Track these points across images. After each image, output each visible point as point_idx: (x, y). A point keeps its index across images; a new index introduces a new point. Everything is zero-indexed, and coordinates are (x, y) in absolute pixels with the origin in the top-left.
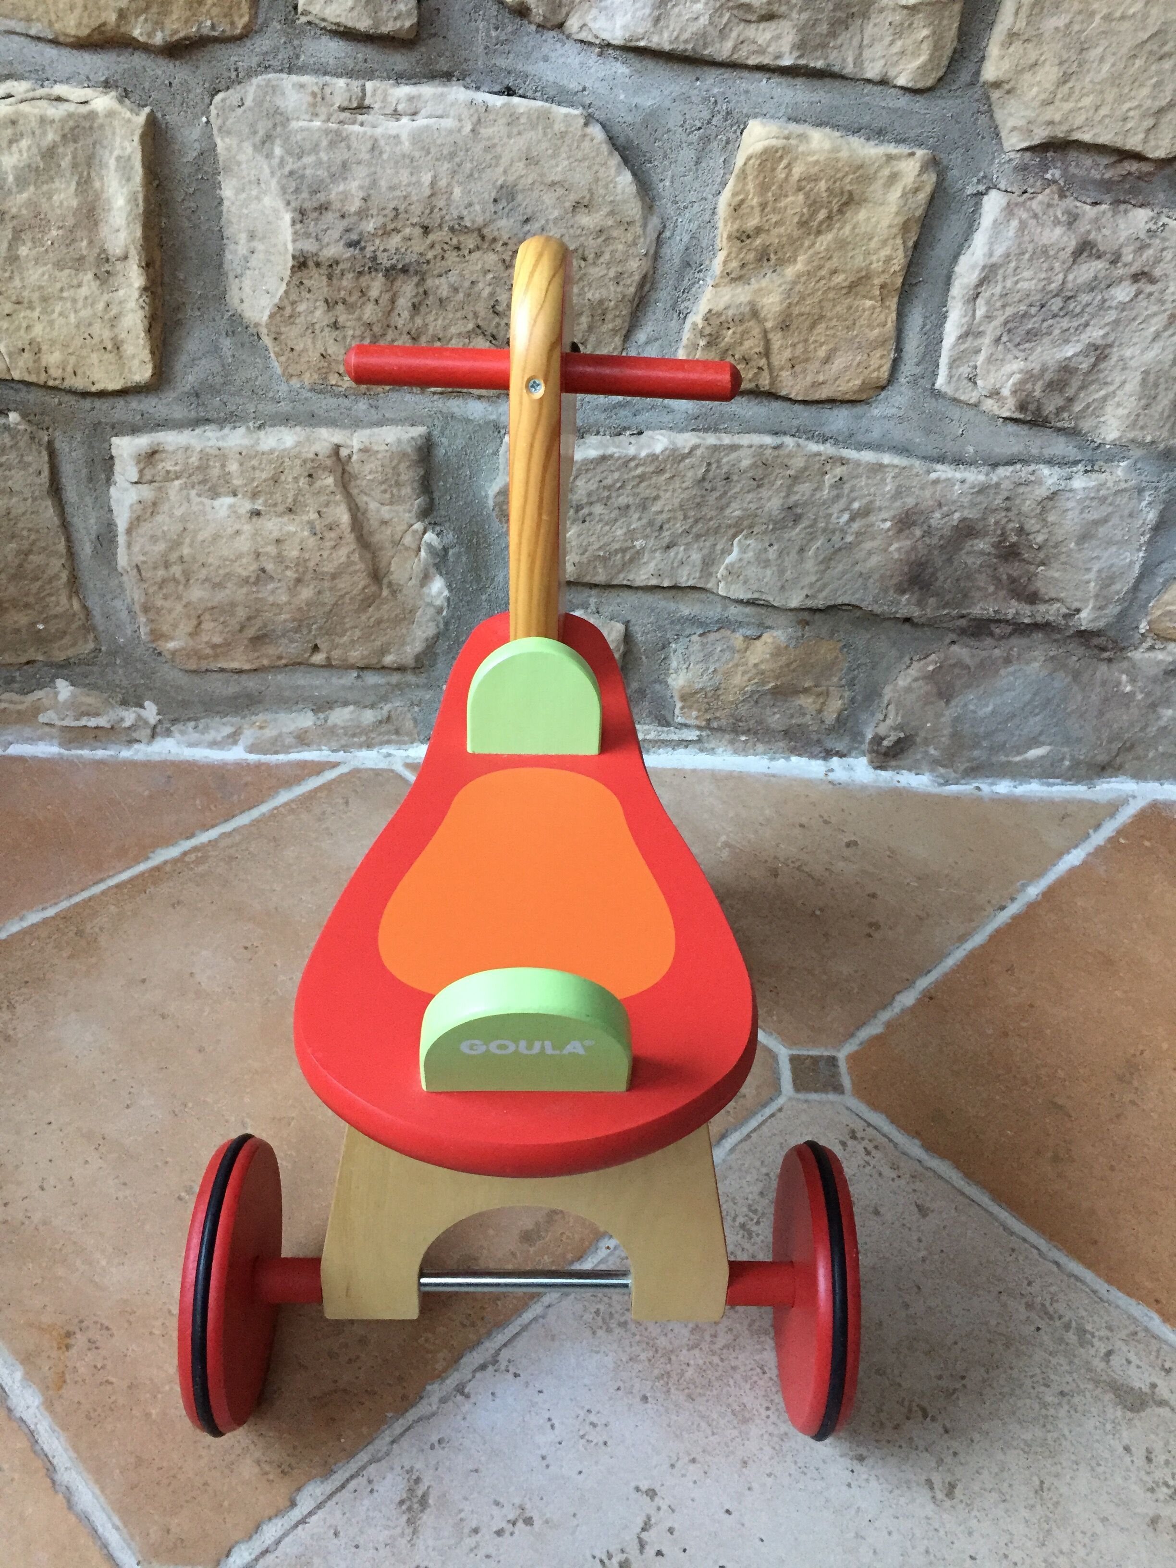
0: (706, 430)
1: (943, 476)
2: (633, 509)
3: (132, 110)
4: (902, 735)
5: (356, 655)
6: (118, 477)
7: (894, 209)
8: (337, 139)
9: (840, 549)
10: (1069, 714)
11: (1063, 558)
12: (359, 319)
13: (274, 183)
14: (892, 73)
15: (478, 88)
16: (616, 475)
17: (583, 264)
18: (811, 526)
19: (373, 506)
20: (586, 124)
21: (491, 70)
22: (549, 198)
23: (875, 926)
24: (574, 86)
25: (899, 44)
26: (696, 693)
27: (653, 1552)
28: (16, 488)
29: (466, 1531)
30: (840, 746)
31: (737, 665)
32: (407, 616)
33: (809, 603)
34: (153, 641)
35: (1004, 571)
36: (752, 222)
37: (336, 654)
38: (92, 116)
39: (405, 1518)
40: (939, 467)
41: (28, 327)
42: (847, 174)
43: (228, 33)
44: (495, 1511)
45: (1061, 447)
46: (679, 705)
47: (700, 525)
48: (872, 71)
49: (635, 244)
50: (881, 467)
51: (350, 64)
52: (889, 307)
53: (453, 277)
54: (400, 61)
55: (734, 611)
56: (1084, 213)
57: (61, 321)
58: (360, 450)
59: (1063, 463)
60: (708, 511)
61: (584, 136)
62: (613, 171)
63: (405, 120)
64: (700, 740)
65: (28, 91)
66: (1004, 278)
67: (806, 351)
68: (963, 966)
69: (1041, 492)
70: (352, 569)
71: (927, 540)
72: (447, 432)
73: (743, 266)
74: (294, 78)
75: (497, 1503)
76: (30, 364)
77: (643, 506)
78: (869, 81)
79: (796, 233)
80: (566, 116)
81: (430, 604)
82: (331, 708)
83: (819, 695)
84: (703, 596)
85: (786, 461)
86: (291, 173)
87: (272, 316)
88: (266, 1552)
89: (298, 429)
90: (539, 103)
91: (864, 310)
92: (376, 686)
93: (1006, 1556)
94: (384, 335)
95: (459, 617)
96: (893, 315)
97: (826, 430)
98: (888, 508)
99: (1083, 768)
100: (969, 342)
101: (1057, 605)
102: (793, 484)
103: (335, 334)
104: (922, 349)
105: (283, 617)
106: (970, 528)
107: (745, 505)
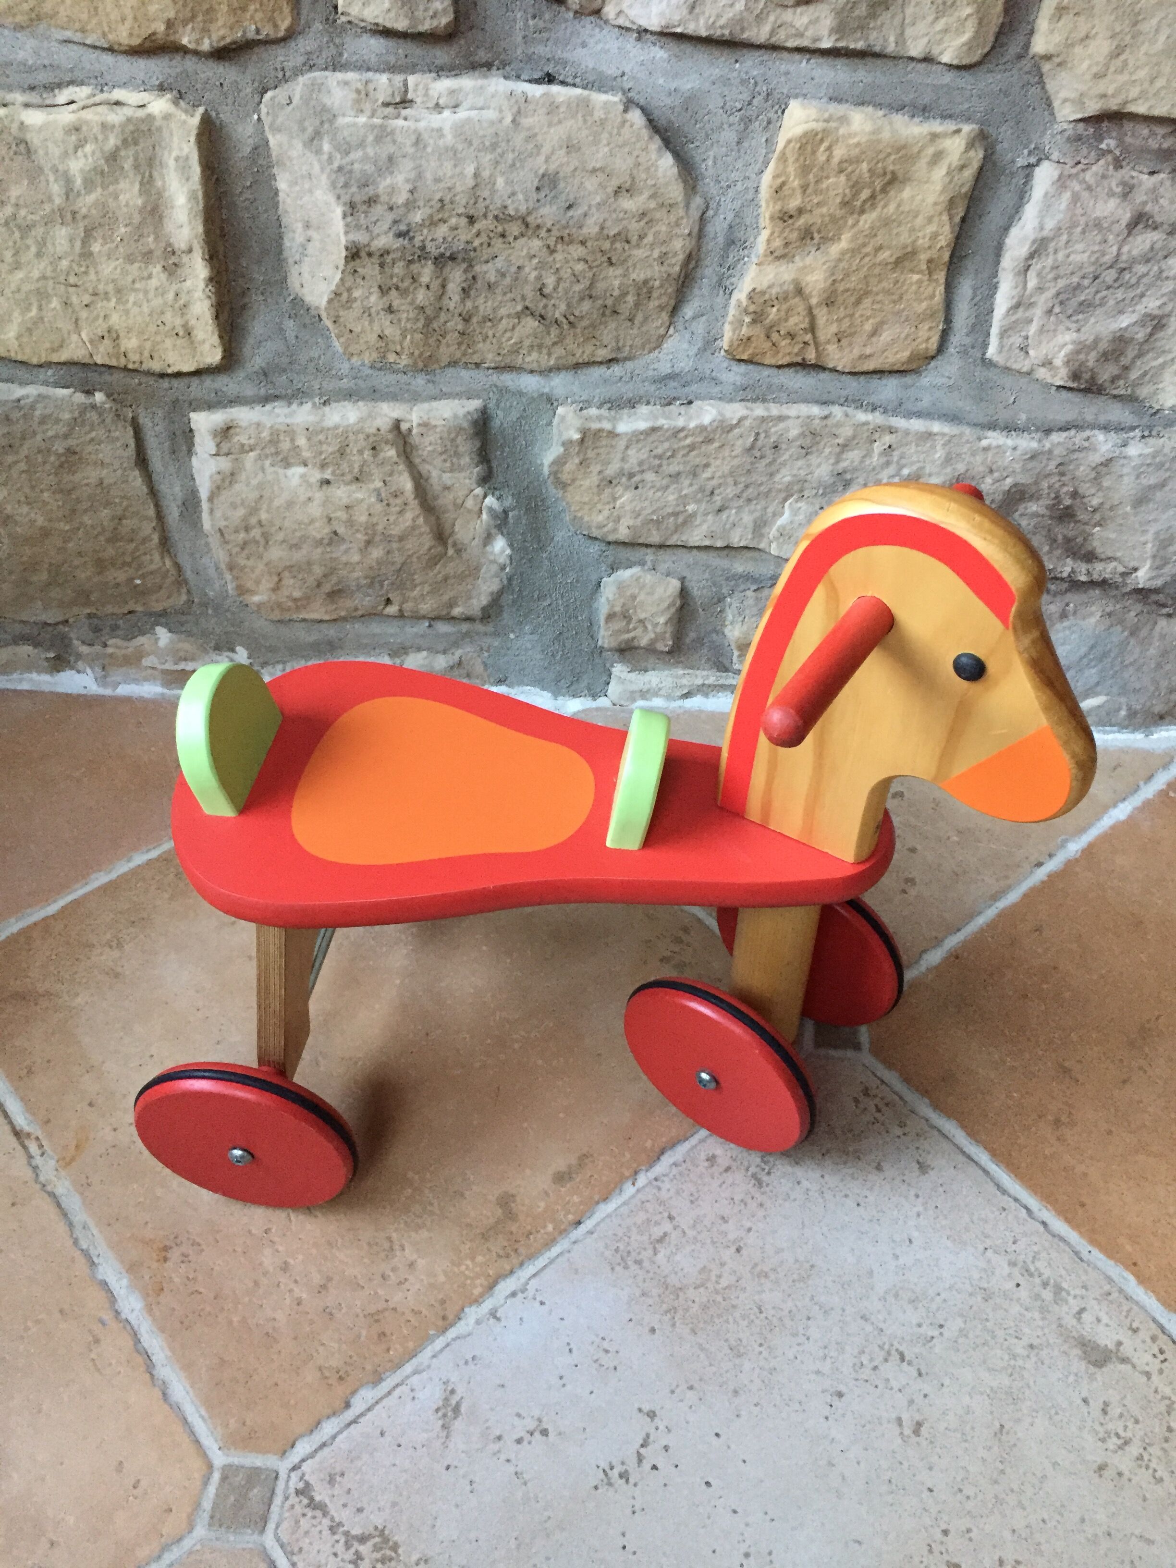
0: (755, 400)
1: (995, 443)
2: (683, 476)
3: (186, 112)
5: (425, 607)
6: (198, 448)
7: (939, 188)
8: (383, 134)
10: (1127, 667)
11: (1119, 521)
12: (411, 304)
13: (324, 180)
14: (935, 51)
15: (518, 77)
16: (666, 445)
17: (627, 247)
19: (435, 474)
20: (626, 111)
21: (529, 58)
22: (591, 184)
23: (910, 881)
24: (612, 71)
25: (941, 25)
27: (649, 1466)
28: (107, 461)
29: (492, 1437)
32: (474, 572)
34: (239, 595)
35: (1061, 531)
36: (794, 204)
37: (408, 606)
38: (150, 118)
39: (440, 1423)
40: (990, 434)
41: (106, 316)
42: (889, 154)
43: (273, 35)
44: (517, 1421)
45: (1117, 413)
46: (736, 653)
47: (750, 490)
48: (916, 49)
49: (677, 224)
50: (929, 435)
51: (392, 59)
52: (937, 281)
53: (499, 263)
54: (441, 55)
56: (1141, 183)
57: (135, 310)
58: (419, 425)
59: (1119, 428)
60: (758, 477)
61: (624, 122)
62: (654, 156)
63: (447, 113)
65: (88, 98)
66: (1056, 252)
67: (852, 325)
68: (992, 925)
69: (1096, 458)
70: (417, 532)
72: (502, 405)
73: (787, 244)
74: (340, 76)
75: (518, 1415)
76: (111, 350)
77: (694, 474)
78: (912, 59)
79: (839, 213)
80: (605, 103)
81: (494, 562)
82: (406, 654)
84: (756, 554)
85: (834, 430)
86: (340, 169)
87: (330, 301)
88: (324, 1445)
89: (361, 403)
90: (578, 91)
91: (911, 284)
92: (447, 635)
93: (960, 1490)
94: (436, 317)
95: (522, 574)
96: (942, 288)
97: (873, 399)
98: (938, 474)
99: (1139, 718)
100: (1020, 313)
101: (1114, 564)
102: (842, 452)
103: (390, 317)
104: (972, 320)
105: (356, 575)
106: (1023, 492)
107: (794, 472)
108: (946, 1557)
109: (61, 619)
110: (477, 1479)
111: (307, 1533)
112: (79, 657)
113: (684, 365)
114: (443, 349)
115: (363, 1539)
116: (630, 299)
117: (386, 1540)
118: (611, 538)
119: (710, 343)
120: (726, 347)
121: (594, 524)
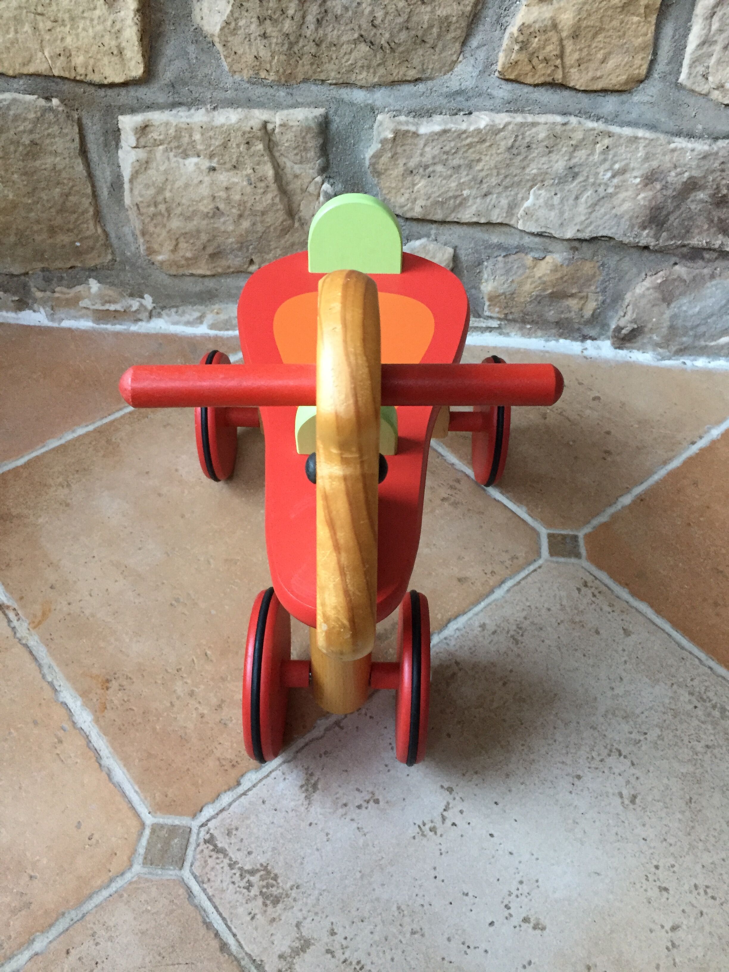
0: (516, 111)
1: (679, 146)
2: (463, 168)
4: (636, 326)
6: (123, 143)
9: (603, 198)
12: (280, 31)
16: (452, 144)
18: (584, 181)
19: (289, 164)
23: (608, 452)
26: (499, 296)
27: (450, 824)
28: (59, 151)
29: (340, 805)
30: (593, 333)
31: (527, 278)
33: (580, 236)
34: (148, 255)
35: (716, 214)
39: (304, 795)
40: (677, 139)
41: (62, 39)
44: (357, 794)
46: (487, 303)
47: (508, 180)
50: (636, 138)
52: (650, 22)
55: (527, 240)
57: (84, 34)
58: (281, 125)
60: (514, 170)
64: (500, 327)
67: (589, 54)
68: (664, 480)
70: (275, 208)
71: (665, 192)
72: (339, 112)
75: (358, 791)
76: (65, 65)
77: (470, 167)
83: (581, 298)
84: (508, 229)
85: (570, 134)
87: (222, 29)
88: (223, 810)
89: (240, 110)
91: (632, 24)
93: (665, 840)
94: (297, 42)
96: (653, 28)
97: (599, 111)
98: (639, 169)
100: (705, 49)
102: (574, 151)
103: (264, 42)
104: (671, 53)
105: (230, 240)
106: (695, 184)
107: (540, 166)
108: (658, 883)
109: (23, 271)
110: (331, 833)
111: (213, 869)
112: (35, 300)
113: (469, 84)
114: (299, 68)
115: (252, 872)
116: (435, 30)
117: (269, 873)
118: (409, 215)
119: (489, 64)
120: (499, 69)
121: (397, 205)
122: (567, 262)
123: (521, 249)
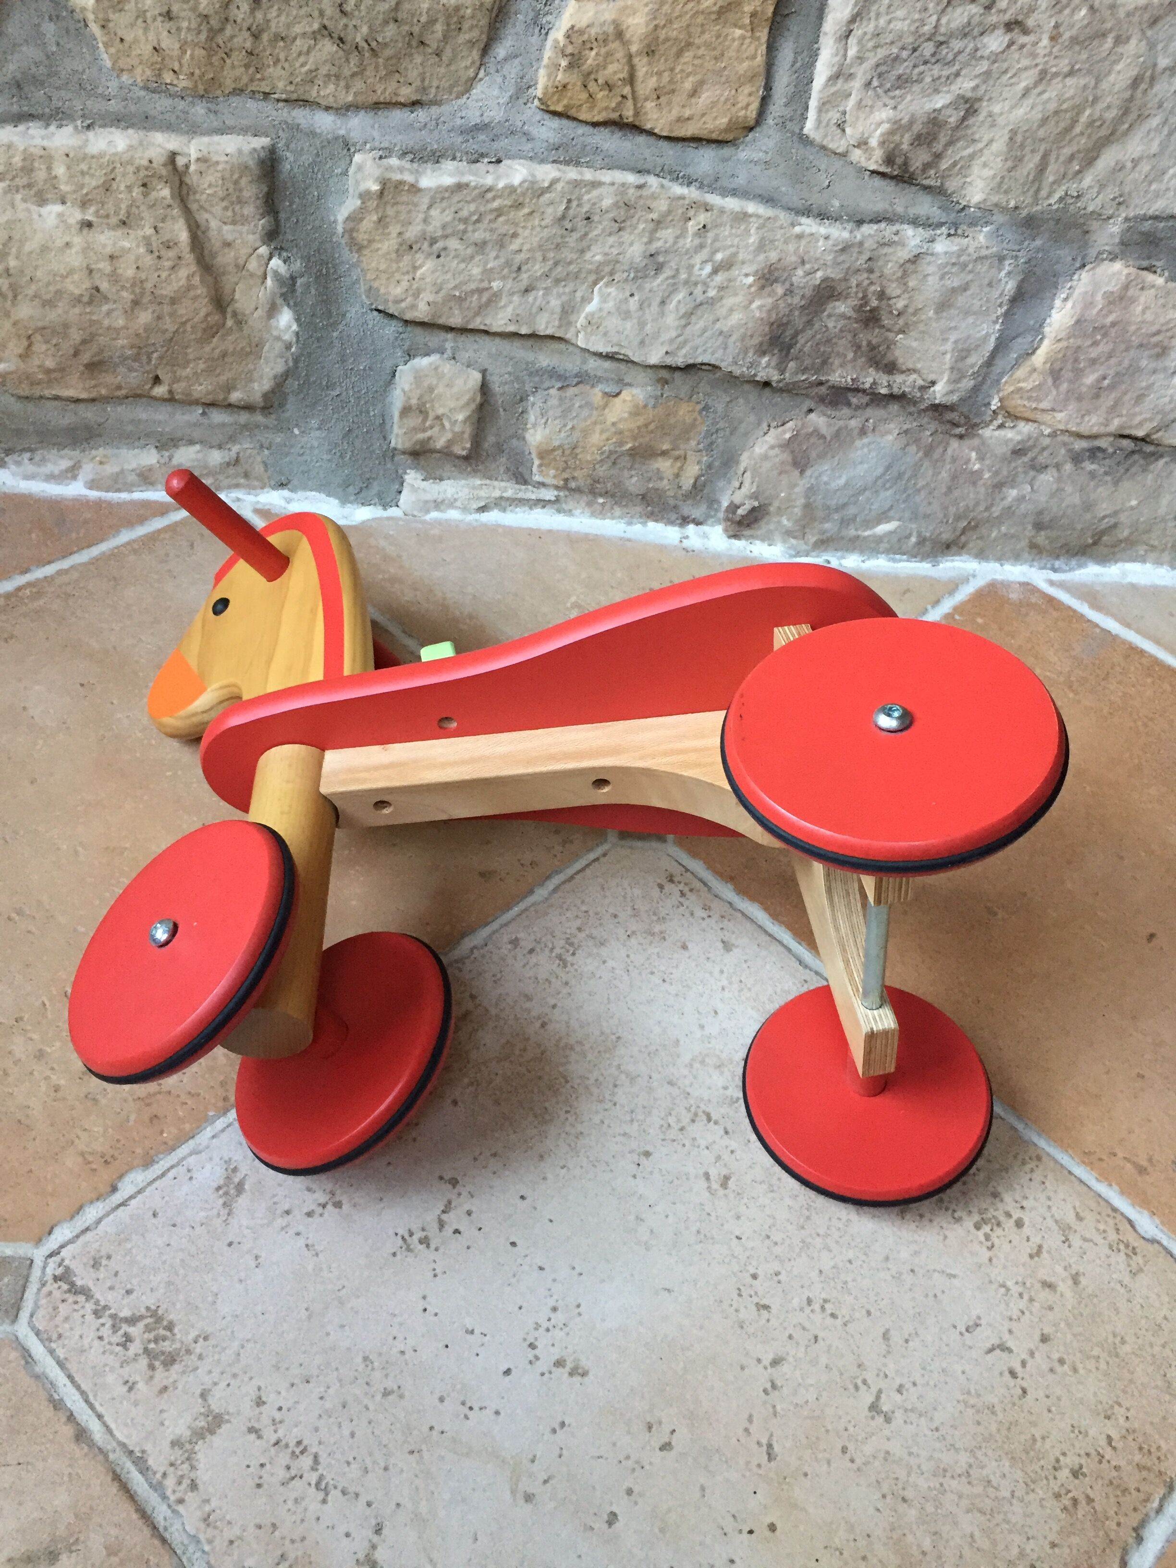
0: (567, 163)
1: (808, 230)
2: (490, 246)
4: (756, 504)
5: (200, 390)
9: (701, 304)
10: (919, 491)
11: (921, 327)
12: (193, 9)
16: (472, 207)
18: (673, 277)
19: (214, 224)
26: (553, 450)
27: (451, 1230)
29: (279, 1212)
30: (696, 513)
31: (595, 423)
32: (254, 350)
33: (669, 361)
35: (864, 337)
37: (179, 387)
39: (221, 1201)
40: (804, 220)
44: (307, 1196)
45: (926, 206)
46: (537, 462)
47: (559, 269)
50: (744, 216)
52: (758, 39)
55: (593, 365)
58: (198, 160)
59: (927, 224)
60: (568, 254)
64: (557, 500)
66: (878, 15)
67: (671, 81)
69: (904, 254)
70: (192, 293)
71: (789, 299)
72: (293, 146)
75: (309, 1190)
77: (501, 244)
81: (278, 338)
82: (176, 446)
83: (677, 458)
84: (562, 346)
85: (649, 203)
88: (87, 1229)
89: (131, 131)
91: (734, 40)
92: (223, 425)
93: (768, 1237)
94: (222, 30)
95: (309, 354)
96: (763, 49)
97: (690, 171)
98: (751, 262)
99: (928, 546)
100: (839, 85)
101: (914, 376)
102: (655, 230)
103: (168, 25)
104: (792, 89)
105: (120, 342)
106: (832, 288)
107: (606, 250)
108: (755, 1299)
110: (263, 1255)
111: (67, 1319)
113: (495, 114)
114: (227, 71)
115: (132, 1321)
116: (439, 27)
117: (159, 1320)
118: (408, 316)
119: (523, 87)
120: (540, 95)
121: (391, 298)
122: (652, 402)
123: (583, 378)
